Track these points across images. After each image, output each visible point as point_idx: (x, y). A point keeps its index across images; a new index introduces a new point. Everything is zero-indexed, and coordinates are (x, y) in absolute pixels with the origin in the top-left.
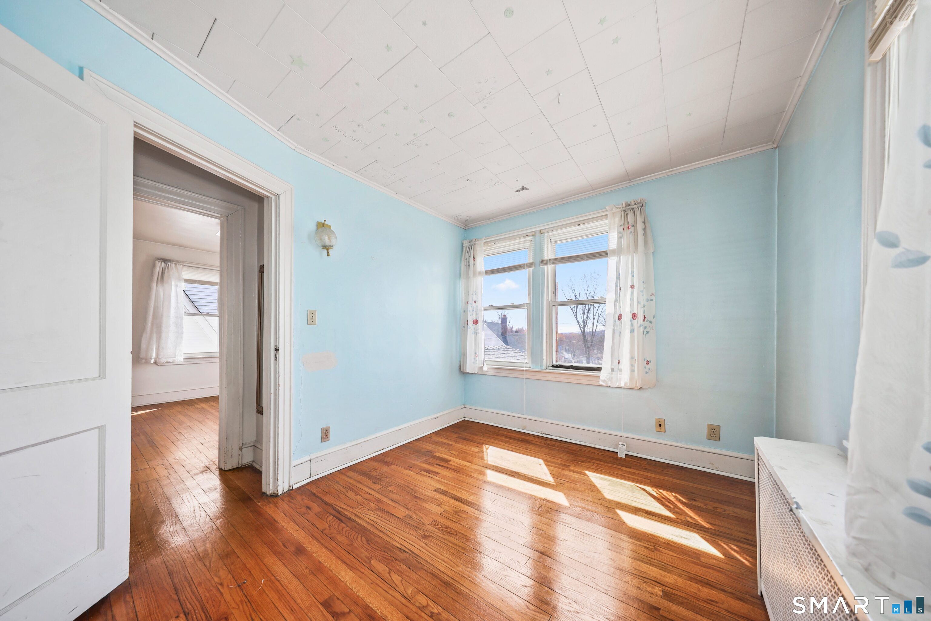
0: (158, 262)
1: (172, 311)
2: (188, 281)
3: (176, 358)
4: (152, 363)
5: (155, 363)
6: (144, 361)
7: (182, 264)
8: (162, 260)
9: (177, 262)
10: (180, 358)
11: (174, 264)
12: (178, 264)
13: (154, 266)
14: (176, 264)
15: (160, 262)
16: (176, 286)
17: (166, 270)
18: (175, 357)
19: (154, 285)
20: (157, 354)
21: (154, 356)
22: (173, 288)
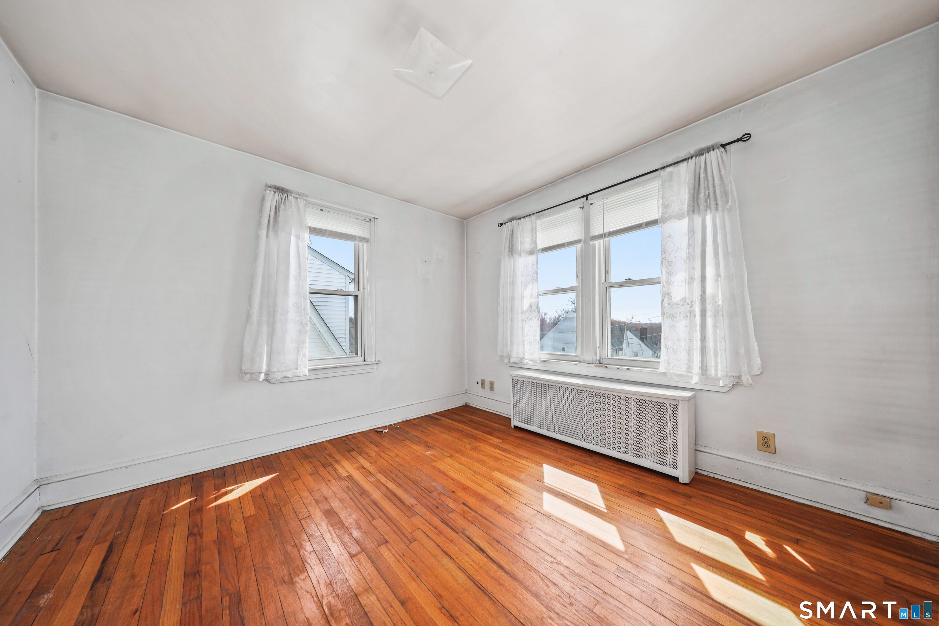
0: (269, 192)
1: (292, 282)
2: (314, 231)
3: (299, 369)
4: (261, 380)
5: (266, 380)
6: (248, 377)
7: (305, 198)
8: (276, 189)
9: (299, 195)
10: (304, 370)
11: (294, 197)
12: (300, 198)
13: (263, 199)
14: (296, 198)
15: (272, 192)
16: (298, 237)
17: (282, 207)
18: (297, 369)
19: (263, 232)
20: (269, 364)
21: (264, 368)
22: (293, 239)
